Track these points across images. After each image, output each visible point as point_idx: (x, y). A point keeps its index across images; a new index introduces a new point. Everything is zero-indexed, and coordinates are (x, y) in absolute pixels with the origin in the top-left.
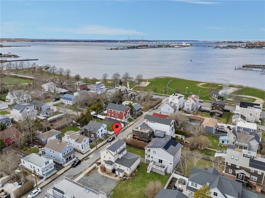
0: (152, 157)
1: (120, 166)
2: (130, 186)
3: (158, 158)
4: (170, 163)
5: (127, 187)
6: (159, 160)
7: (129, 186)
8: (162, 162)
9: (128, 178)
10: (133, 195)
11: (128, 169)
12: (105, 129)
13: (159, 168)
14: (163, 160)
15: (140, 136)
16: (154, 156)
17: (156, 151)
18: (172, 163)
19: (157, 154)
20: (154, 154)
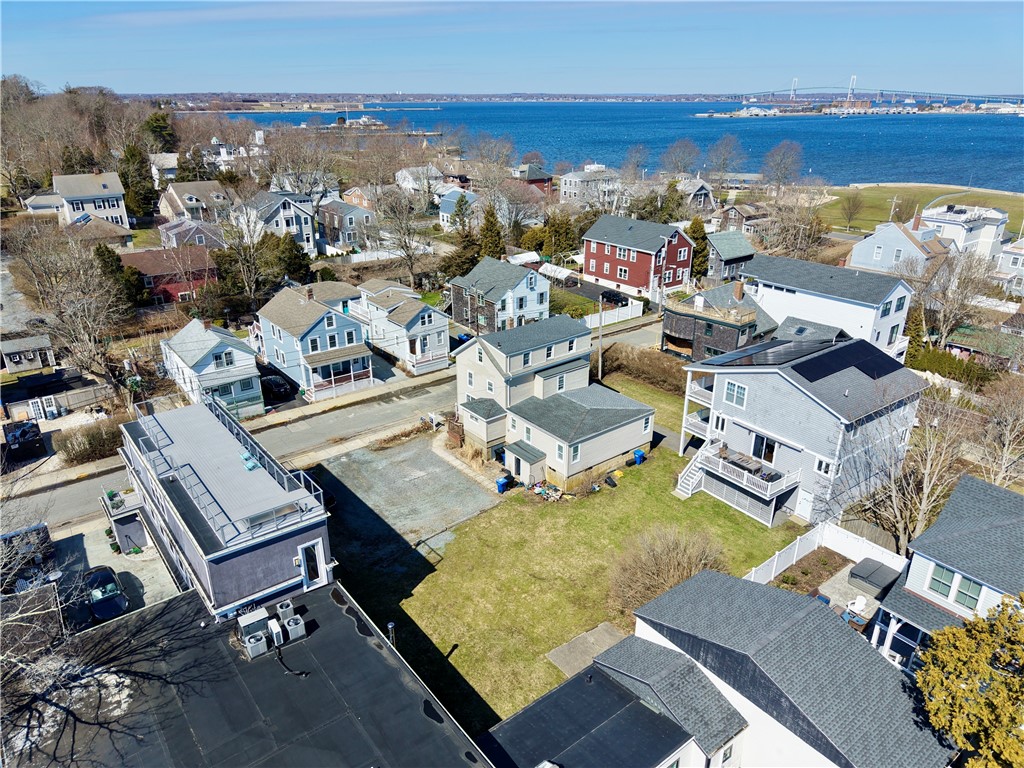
0: (721, 424)
1: (528, 430)
2: (548, 530)
3: (751, 426)
4: (821, 463)
5: (532, 531)
6: (759, 439)
7: (543, 529)
8: (769, 457)
9: (556, 496)
10: (544, 576)
11: (560, 448)
12: (541, 302)
13: (741, 476)
14: (777, 445)
15: (695, 344)
16: (731, 418)
17: (747, 388)
18: (833, 462)
19: (748, 404)
20: (734, 404)
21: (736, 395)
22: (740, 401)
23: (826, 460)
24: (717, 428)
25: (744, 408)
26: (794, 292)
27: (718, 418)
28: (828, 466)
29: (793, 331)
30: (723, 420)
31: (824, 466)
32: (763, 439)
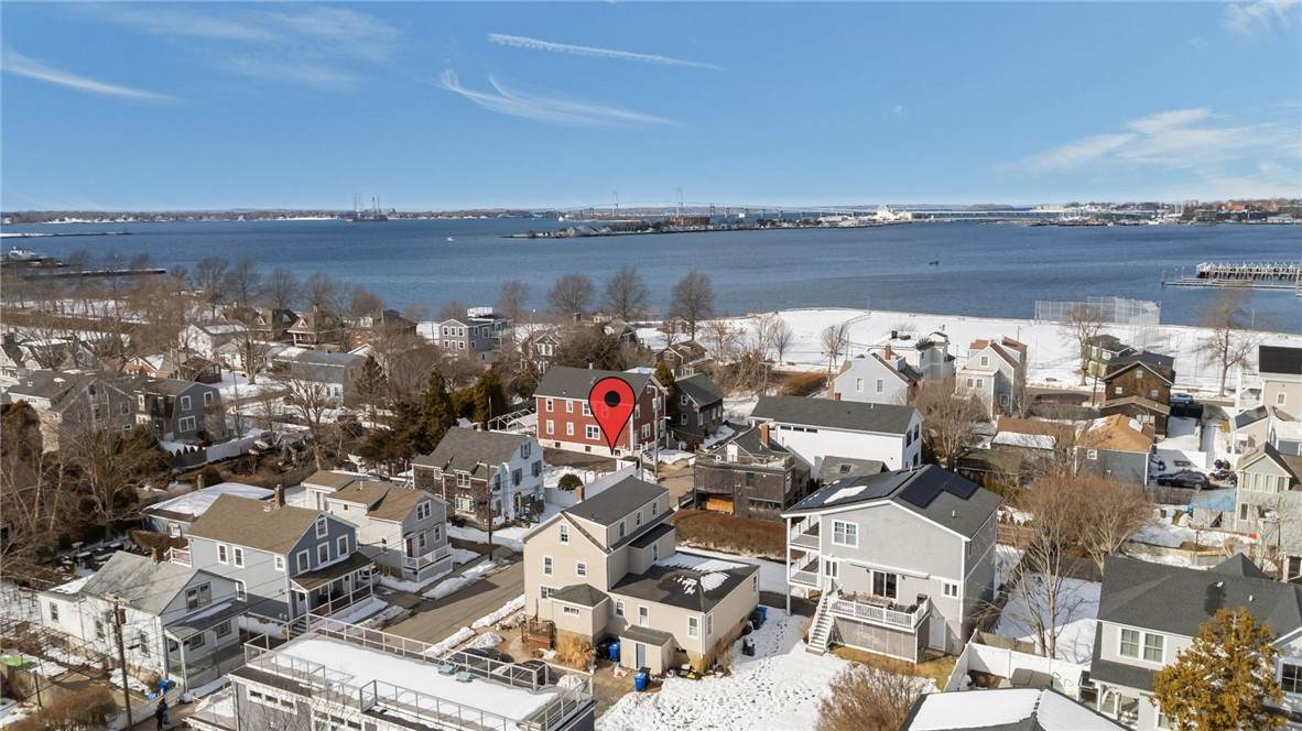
0: (832, 568)
1: (644, 611)
3: (868, 564)
4: (947, 586)
6: (878, 578)
8: (892, 592)
12: (536, 473)
13: (880, 615)
14: (898, 577)
15: (736, 498)
16: (844, 560)
17: (857, 525)
18: (960, 584)
19: (860, 541)
20: (845, 545)
21: (845, 533)
22: (850, 540)
23: (952, 582)
24: (828, 573)
25: (856, 547)
26: (815, 431)
27: (828, 563)
28: (955, 587)
29: (837, 470)
30: (834, 564)
31: (951, 588)
32: (883, 575)
